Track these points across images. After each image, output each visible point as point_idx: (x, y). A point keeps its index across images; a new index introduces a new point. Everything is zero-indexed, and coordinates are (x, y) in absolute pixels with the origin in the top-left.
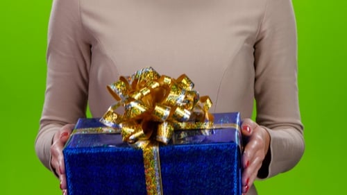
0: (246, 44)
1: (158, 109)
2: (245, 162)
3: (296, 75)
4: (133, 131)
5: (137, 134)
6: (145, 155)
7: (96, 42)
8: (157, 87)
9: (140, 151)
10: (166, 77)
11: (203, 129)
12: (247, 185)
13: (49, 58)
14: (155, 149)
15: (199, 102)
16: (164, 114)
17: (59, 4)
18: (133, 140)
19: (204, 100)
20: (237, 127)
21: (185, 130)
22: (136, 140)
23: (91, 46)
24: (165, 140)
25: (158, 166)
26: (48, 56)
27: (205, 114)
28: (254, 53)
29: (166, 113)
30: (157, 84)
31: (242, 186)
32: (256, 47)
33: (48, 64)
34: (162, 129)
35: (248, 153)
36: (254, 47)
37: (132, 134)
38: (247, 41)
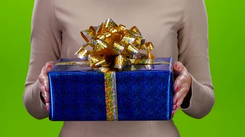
0: (172, 31)
1: (116, 45)
2: (176, 88)
3: (208, 51)
4: (97, 61)
5: (101, 62)
6: (105, 77)
7: (66, 29)
8: (116, 32)
9: (103, 74)
10: (123, 26)
11: (146, 64)
12: (176, 104)
13: (32, 41)
14: (113, 73)
15: (144, 45)
16: (120, 49)
17: (39, 3)
18: (97, 66)
19: (148, 45)
20: (171, 64)
21: (134, 64)
22: (100, 66)
23: (62, 33)
24: (120, 67)
25: (114, 86)
26: (31, 40)
27: (148, 55)
28: (178, 37)
29: (122, 48)
30: (115, 31)
31: (173, 104)
32: (179, 33)
33: (32, 45)
34: (119, 59)
35: (178, 82)
36: (178, 33)
37: (97, 62)
38: (173, 28)
